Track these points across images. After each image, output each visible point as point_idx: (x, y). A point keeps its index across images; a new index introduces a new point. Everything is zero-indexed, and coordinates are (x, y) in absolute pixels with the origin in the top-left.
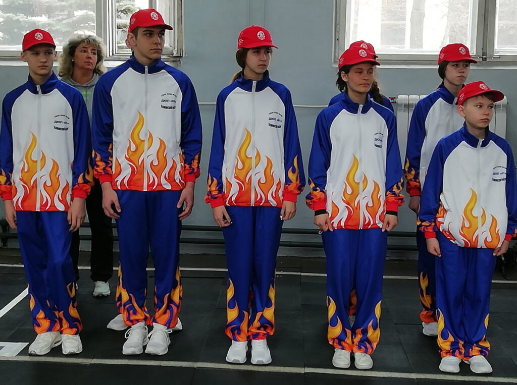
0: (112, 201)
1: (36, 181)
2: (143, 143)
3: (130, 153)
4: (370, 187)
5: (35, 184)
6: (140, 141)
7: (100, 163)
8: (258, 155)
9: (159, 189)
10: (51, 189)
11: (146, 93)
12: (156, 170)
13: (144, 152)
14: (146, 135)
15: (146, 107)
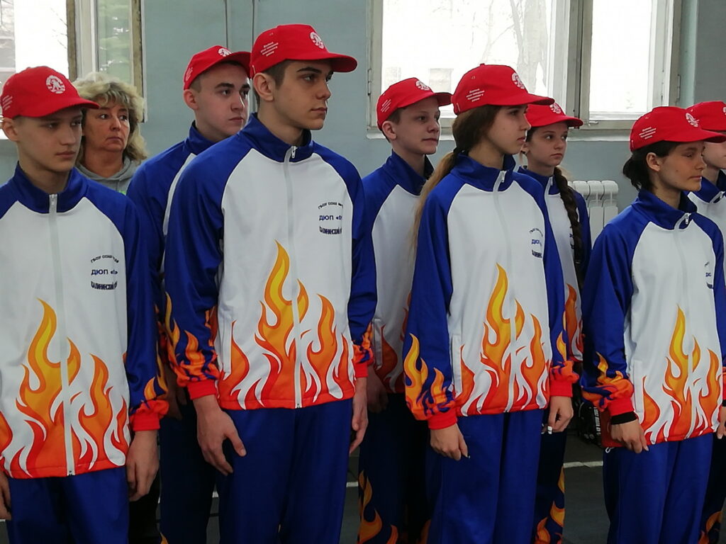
0: (225, 435)
1: (61, 408)
2: (289, 307)
3: (266, 331)
4: (705, 362)
5: (59, 417)
6: (283, 304)
7: (193, 356)
8: (520, 314)
9: (324, 399)
10: (95, 422)
11: (290, 202)
12: (317, 360)
13: (292, 326)
14: (294, 290)
15: (291, 232)
